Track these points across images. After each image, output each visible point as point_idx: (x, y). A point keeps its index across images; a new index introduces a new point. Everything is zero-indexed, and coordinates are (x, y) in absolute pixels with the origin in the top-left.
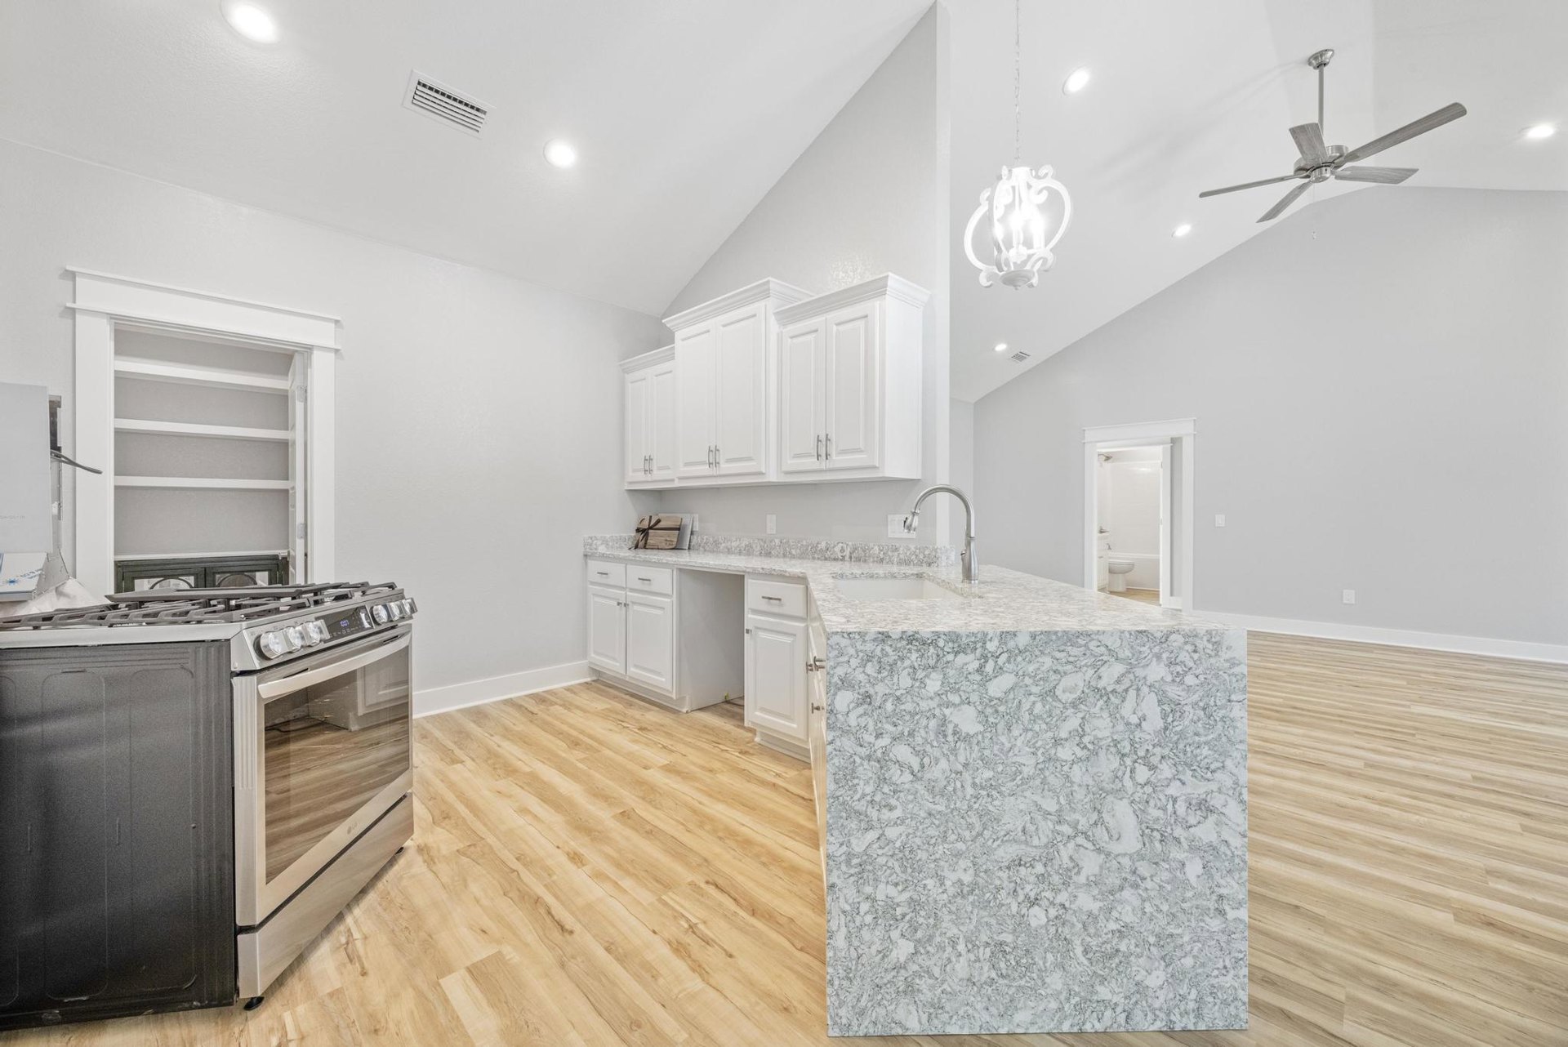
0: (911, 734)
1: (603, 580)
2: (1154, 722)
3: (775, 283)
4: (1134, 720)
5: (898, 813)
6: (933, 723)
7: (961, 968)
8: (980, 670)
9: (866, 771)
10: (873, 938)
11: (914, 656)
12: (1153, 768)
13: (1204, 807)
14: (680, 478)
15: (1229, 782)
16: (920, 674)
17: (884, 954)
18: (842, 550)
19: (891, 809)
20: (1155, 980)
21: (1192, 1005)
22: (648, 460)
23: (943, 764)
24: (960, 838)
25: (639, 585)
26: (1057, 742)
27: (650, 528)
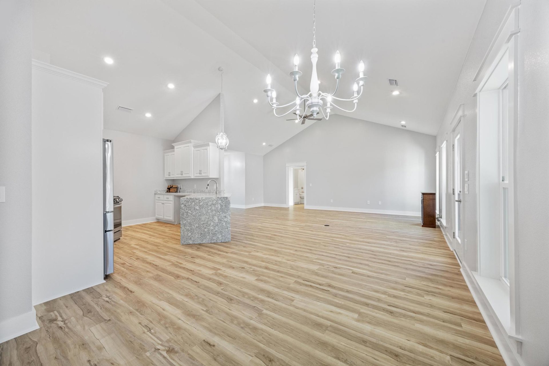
0: (191, 209)
1: (159, 199)
2: (220, 207)
3: (192, 141)
4: (217, 207)
5: (189, 218)
6: (193, 208)
7: (197, 236)
8: (199, 202)
9: (185, 214)
10: (186, 233)
11: (191, 200)
12: (219, 213)
13: (225, 217)
14: (176, 177)
15: (228, 214)
16: (192, 202)
17: (187, 235)
18: (207, 191)
19: (188, 218)
20: (220, 236)
21: (224, 239)
22: (169, 173)
23: (194, 213)
24: (197, 221)
25: (166, 199)
26: (208, 210)
27: (171, 188)
